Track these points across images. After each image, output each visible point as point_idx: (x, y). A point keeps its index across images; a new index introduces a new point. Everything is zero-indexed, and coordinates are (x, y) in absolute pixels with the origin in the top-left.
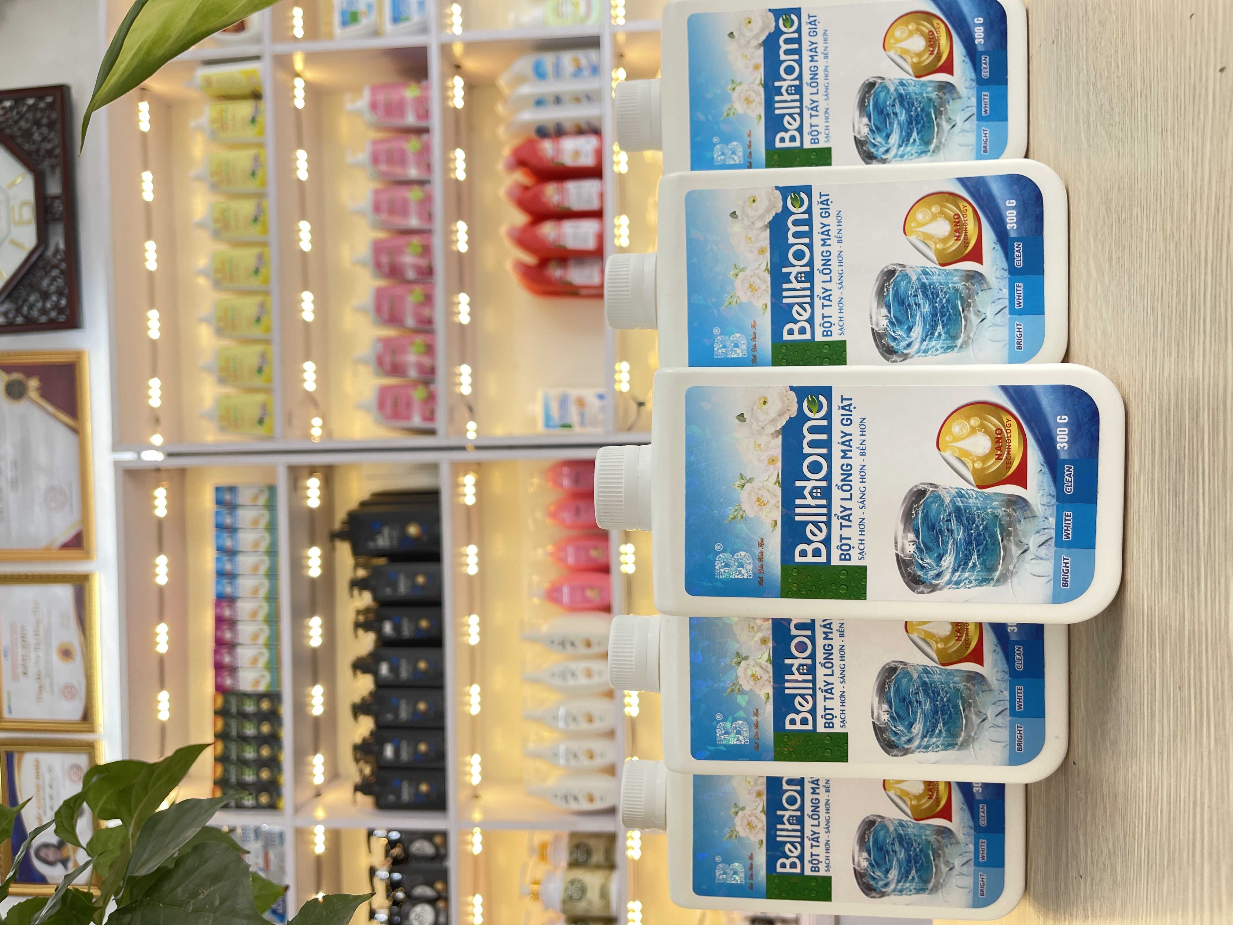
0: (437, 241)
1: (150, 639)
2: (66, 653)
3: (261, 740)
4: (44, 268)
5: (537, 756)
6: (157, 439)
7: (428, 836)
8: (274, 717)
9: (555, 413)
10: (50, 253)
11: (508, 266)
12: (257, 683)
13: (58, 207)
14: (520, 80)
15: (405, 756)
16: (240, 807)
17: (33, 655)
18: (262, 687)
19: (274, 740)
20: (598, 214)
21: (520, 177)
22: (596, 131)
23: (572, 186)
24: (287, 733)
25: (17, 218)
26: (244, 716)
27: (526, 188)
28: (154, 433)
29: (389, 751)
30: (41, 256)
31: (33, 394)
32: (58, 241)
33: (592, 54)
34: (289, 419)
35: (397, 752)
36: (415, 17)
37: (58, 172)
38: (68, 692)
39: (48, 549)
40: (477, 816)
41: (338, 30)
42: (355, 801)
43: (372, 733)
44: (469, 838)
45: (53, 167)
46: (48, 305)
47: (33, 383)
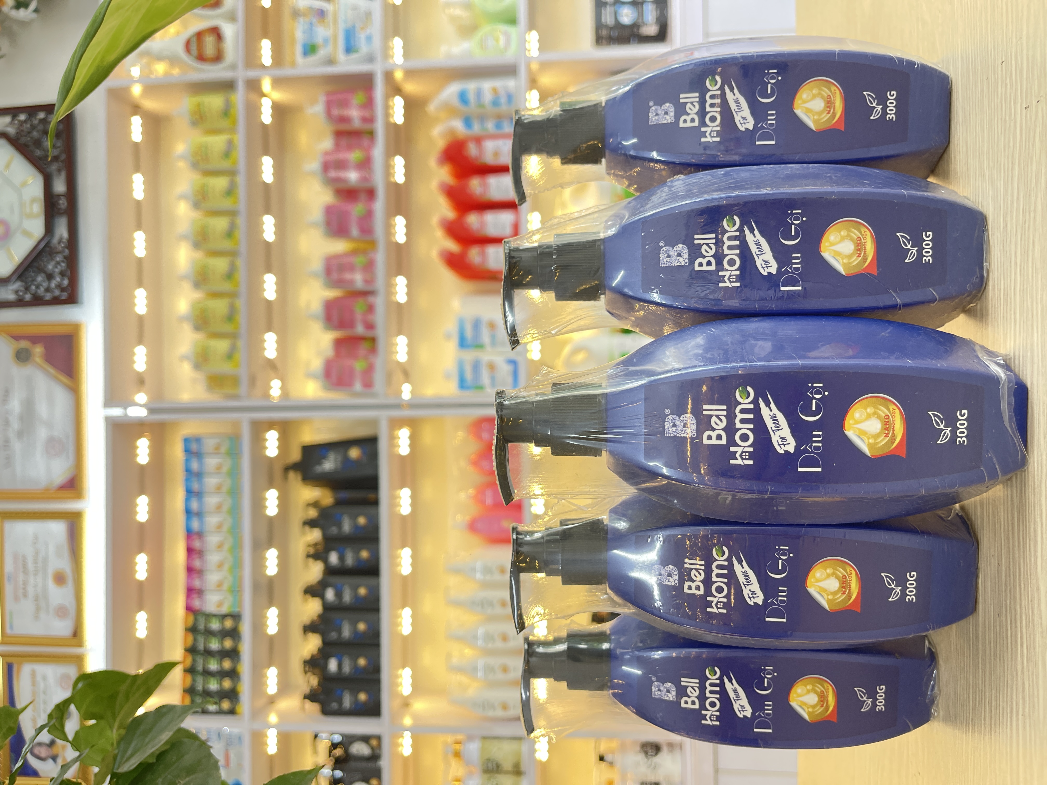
1: (131, 567)
2: (60, 579)
3: (224, 654)
4: (50, 254)
5: (459, 670)
6: (141, 398)
7: (366, 739)
8: (234, 634)
10: (55, 241)
12: (220, 604)
13: (63, 203)
15: (347, 669)
16: (205, 712)
17: (32, 580)
18: (225, 609)
19: (233, 654)
23: (492, 180)
24: (245, 648)
25: (28, 212)
26: (209, 633)
28: (139, 391)
29: (333, 665)
30: (47, 245)
31: (38, 360)
32: (62, 231)
34: (253, 381)
35: (340, 666)
36: (364, 49)
37: (63, 174)
38: (61, 612)
39: (47, 490)
40: (407, 721)
41: (300, 59)
42: (303, 709)
43: (320, 650)
44: (400, 740)
45: (59, 170)
46: (53, 284)
47: (38, 350)
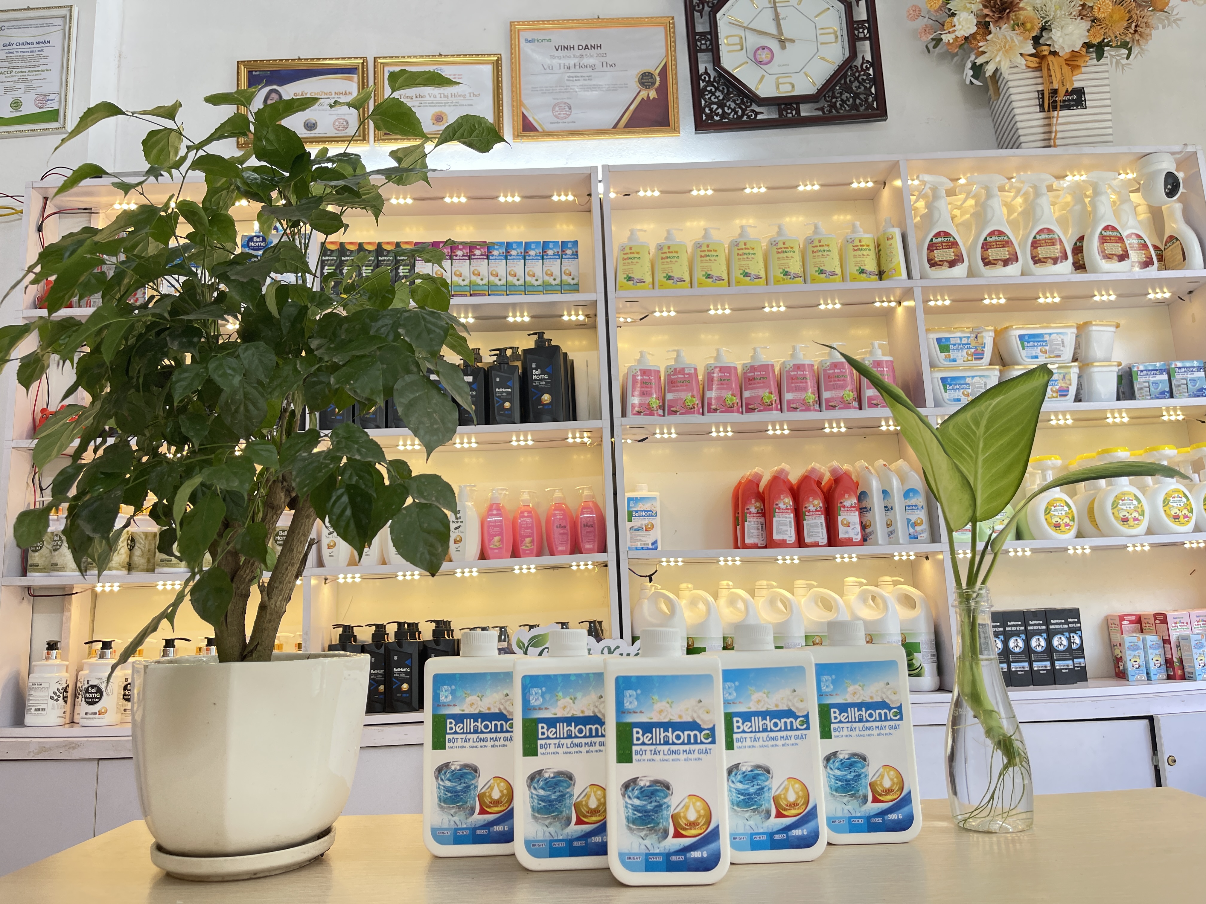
0: (775, 414)
1: (457, 192)
4: (742, 102)
6: (613, 194)
9: (641, 506)
10: (755, 107)
11: (757, 469)
13: (791, 114)
14: (903, 479)
20: (800, 542)
21: (827, 477)
22: (865, 539)
23: (822, 519)
25: (780, 80)
27: (819, 483)
28: (618, 192)
30: (752, 101)
31: (644, 94)
32: (765, 114)
33: (925, 536)
34: (632, 301)
36: (946, 396)
37: (818, 113)
39: (521, 104)
41: (934, 336)
45: (822, 109)
46: (714, 107)
47: (653, 94)
